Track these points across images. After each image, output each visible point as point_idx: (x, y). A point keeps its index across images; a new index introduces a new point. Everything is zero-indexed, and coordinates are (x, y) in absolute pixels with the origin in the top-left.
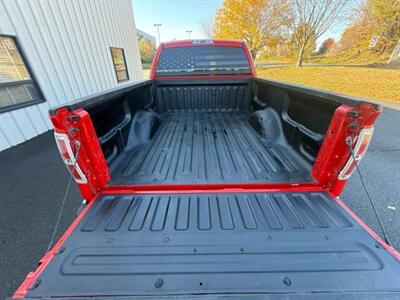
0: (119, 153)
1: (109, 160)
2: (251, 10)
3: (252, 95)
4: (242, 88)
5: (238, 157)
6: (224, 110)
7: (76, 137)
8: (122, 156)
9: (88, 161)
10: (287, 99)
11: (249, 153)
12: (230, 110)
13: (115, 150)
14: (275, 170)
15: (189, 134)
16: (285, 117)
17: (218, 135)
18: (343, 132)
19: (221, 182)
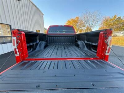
0: (33, 51)
1: (29, 52)
2: (74, 23)
3: (76, 39)
4: (73, 37)
5: (72, 52)
6: (67, 43)
7: (19, 39)
8: (34, 52)
9: (21, 48)
10: (86, 37)
11: (76, 52)
12: (70, 43)
13: (32, 49)
14: (84, 55)
15: (56, 48)
16: (86, 42)
17: (66, 48)
18: (103, 39)
19: (66, 58)
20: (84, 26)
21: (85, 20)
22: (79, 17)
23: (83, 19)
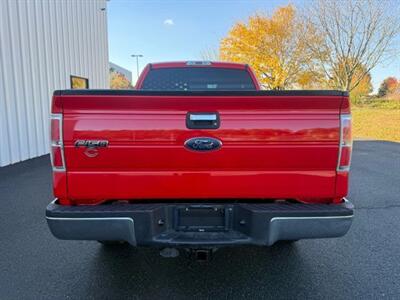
2: (268, 40)
20: (323, 56)
21: (324, 24)
22: (294, 8)
23: (316, 20)
